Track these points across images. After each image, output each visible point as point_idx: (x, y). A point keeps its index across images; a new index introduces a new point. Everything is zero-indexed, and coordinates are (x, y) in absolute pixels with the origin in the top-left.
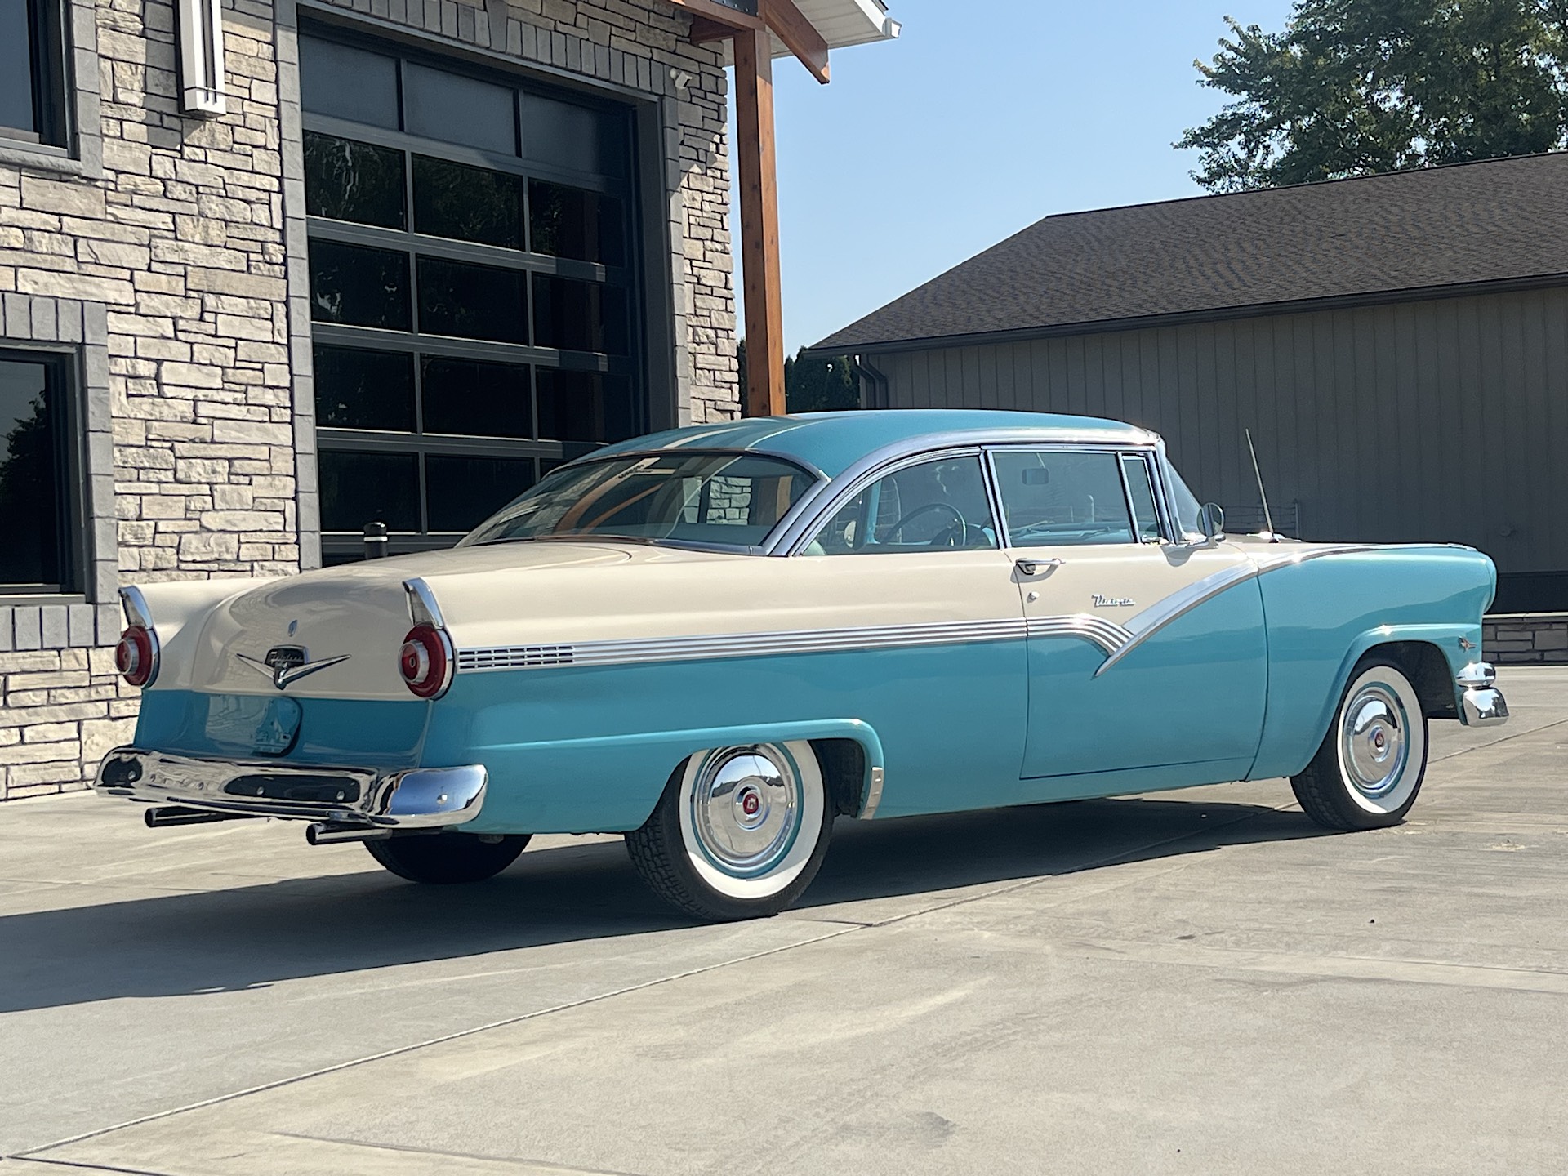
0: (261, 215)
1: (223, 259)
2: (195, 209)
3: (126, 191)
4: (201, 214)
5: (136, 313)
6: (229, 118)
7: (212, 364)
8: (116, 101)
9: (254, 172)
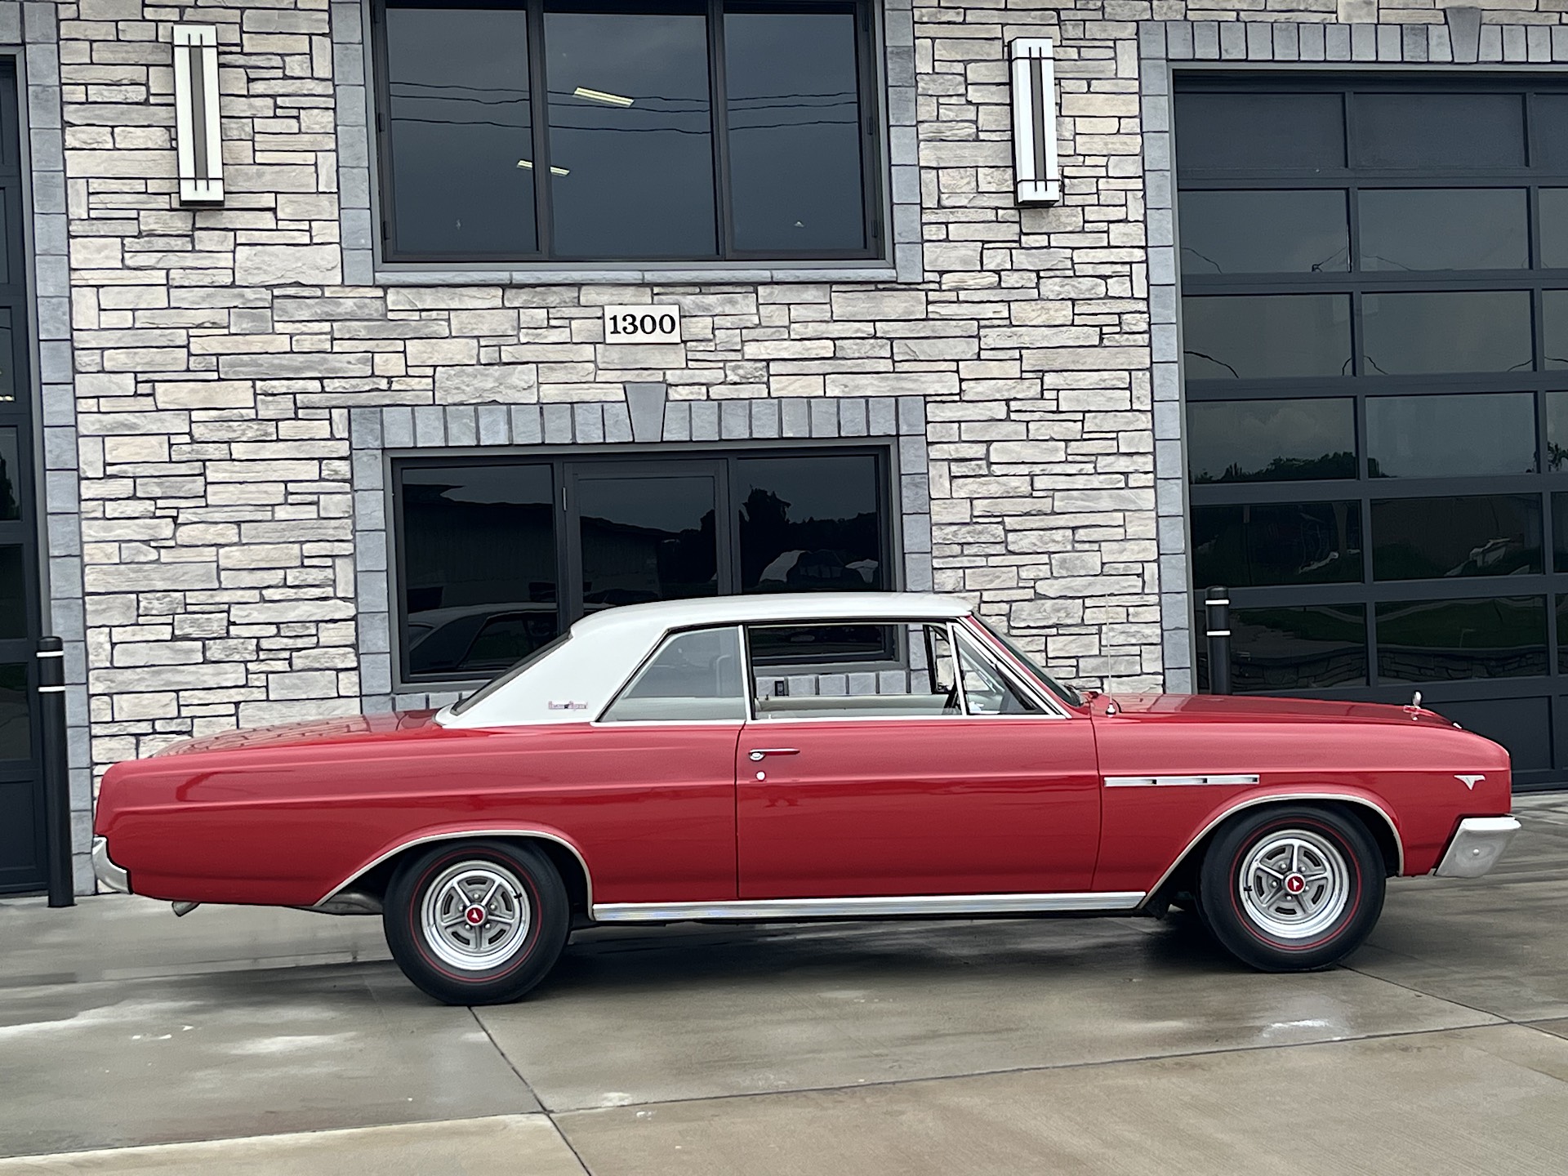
0: (1119, 287)
1: (1067, 337)
2: (1034, 294)
3: (951, 289)
4: (1041, 298)
5: (961, 401)
6: (1078, 200)
7: (1053, 439)
8: (940, 206)
9: (1109, 247)
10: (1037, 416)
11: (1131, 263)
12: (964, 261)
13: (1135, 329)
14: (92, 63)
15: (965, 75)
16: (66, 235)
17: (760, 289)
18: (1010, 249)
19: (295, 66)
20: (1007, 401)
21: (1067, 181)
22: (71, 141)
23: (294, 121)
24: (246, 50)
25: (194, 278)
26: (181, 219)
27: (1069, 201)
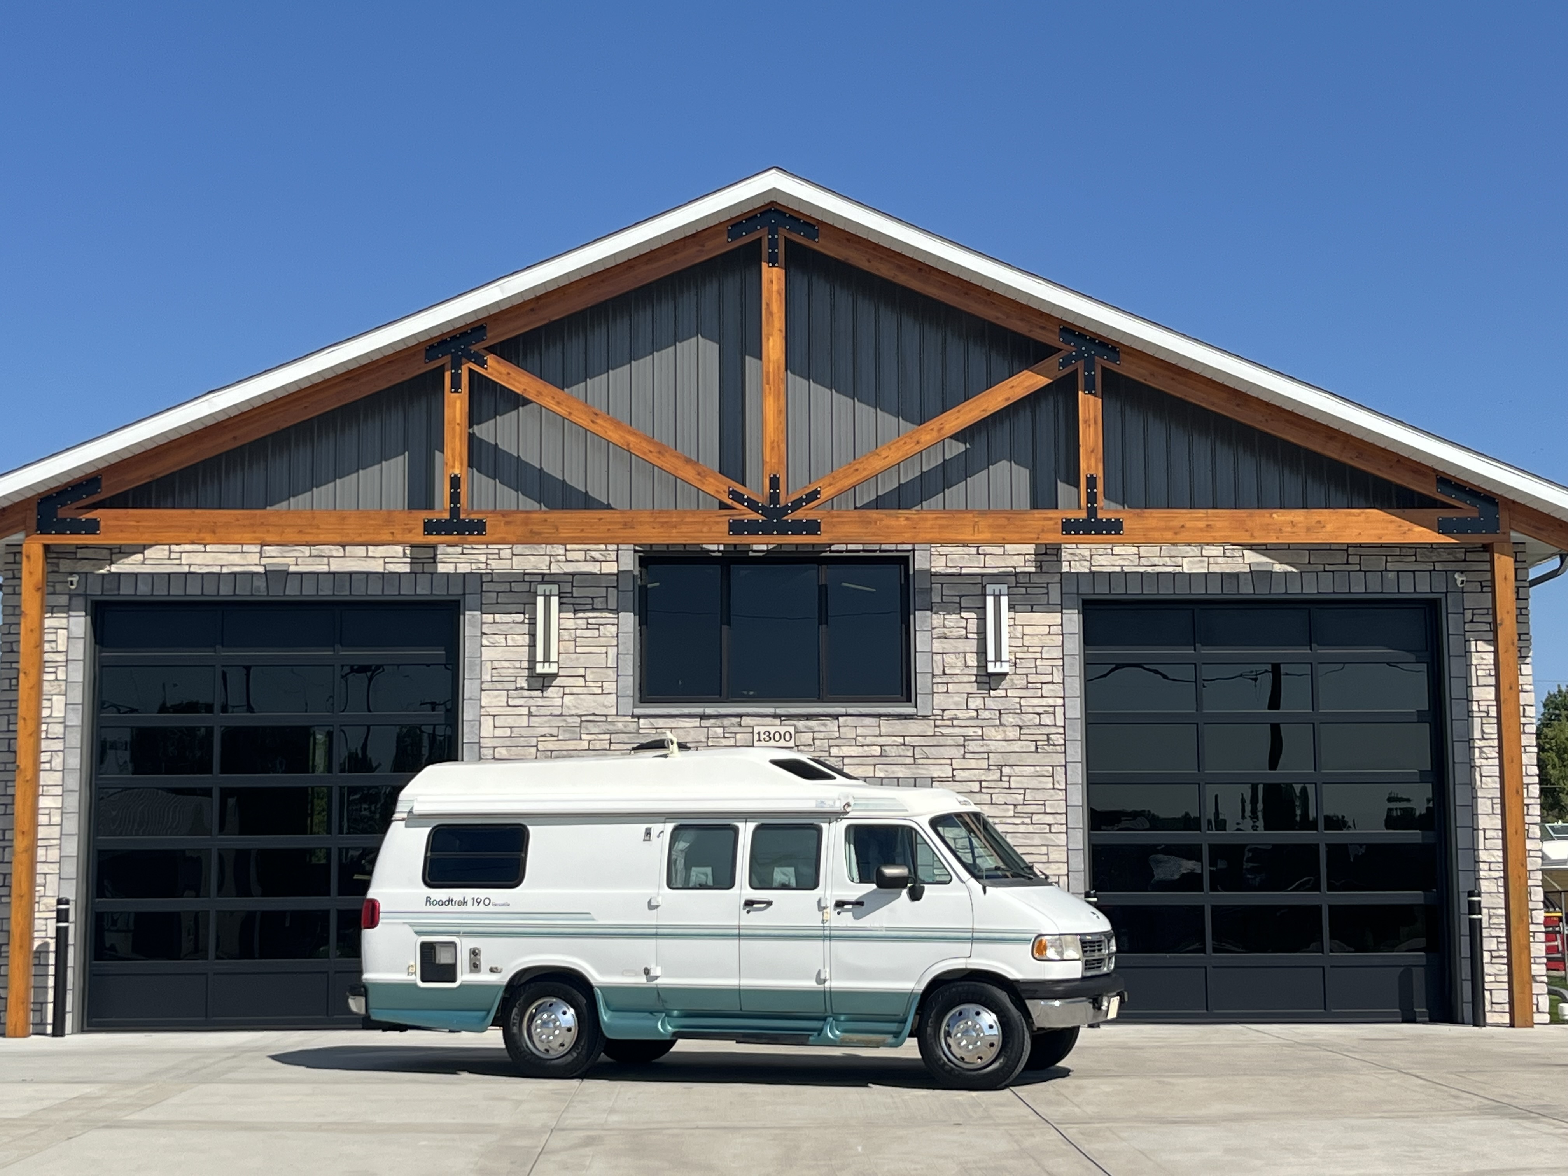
0: (1047, 720)
1: (1016, 747)
2: (997, 723)
3: (949, 719)
4: (1001, 725)
5: (954, 781)
6: (1025, 671)
7: (1006, 804)
8: (944, 674)
9: (1042, 697)
10: (997, 791)
11: (1055, 706)
12: (956, 703)
13: (1056, 743)
14: (497, 603)
15: (960, 603)
16: (479, 690)
17: (840, 718)
18: (984, 698)
19: (598, 604)
20: (981, 782)
21: (1018, 661)
22: (485, 642)
23: (596, 632)
24: (575, 595)
25: (543, 711)
26: (537, 682)
27: (1018, 671)
